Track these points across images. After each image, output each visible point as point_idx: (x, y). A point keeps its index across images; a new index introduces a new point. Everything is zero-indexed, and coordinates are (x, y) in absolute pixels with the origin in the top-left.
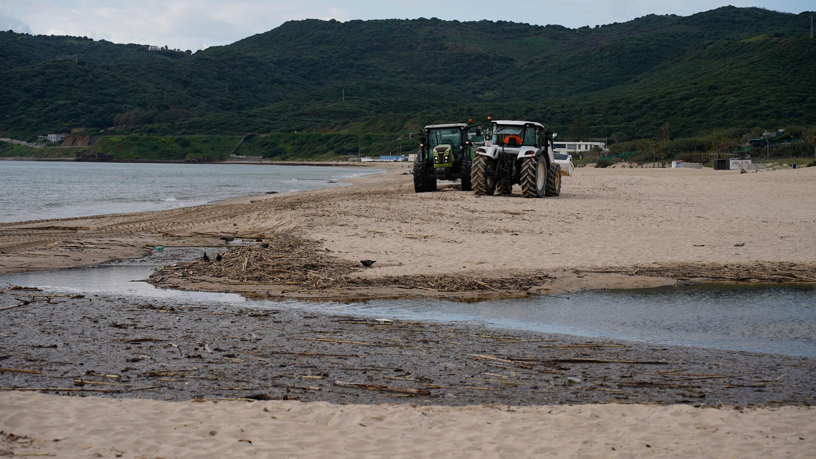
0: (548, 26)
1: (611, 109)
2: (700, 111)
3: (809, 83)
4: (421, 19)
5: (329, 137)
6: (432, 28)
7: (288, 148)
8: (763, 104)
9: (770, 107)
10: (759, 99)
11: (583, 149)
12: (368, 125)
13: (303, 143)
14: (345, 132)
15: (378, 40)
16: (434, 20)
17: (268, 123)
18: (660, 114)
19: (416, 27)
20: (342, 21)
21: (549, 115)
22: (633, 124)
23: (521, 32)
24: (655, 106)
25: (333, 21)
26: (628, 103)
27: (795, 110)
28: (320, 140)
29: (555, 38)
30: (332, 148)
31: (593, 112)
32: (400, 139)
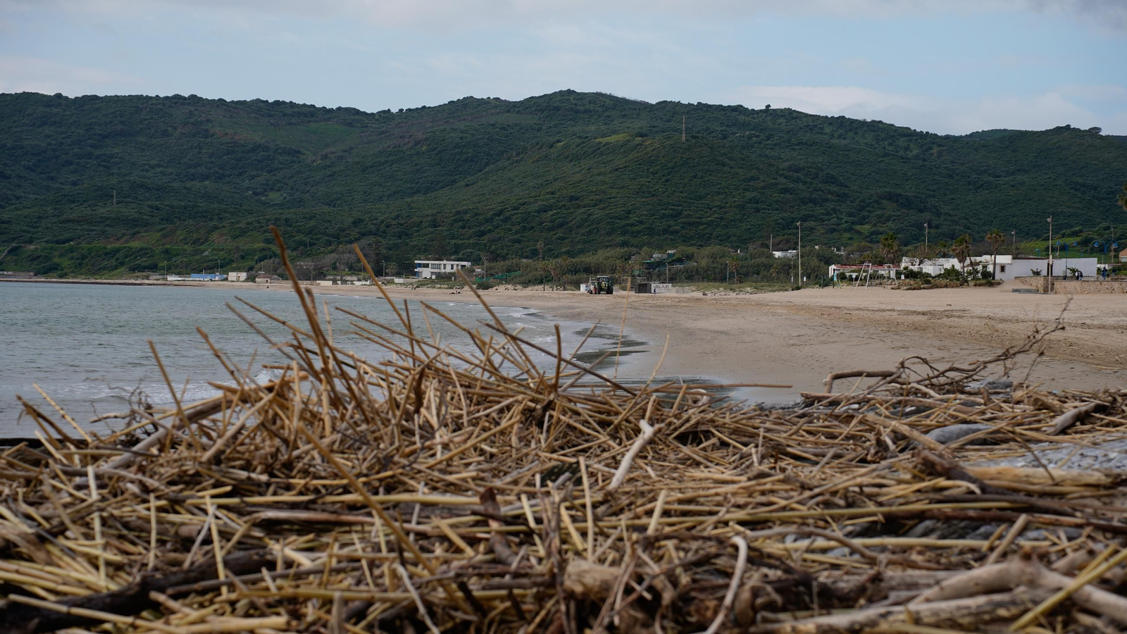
0: (339, 109)
1: (456, 221)
2: (561, 225)
3: (684, 195)
4: (177, 97)
5: (118, 250)
6: (192, 109)
7: (65, 262)
8: (634, 218)
9: (641, 222)
10: (629, 212)
11: (448, 270)
12: (165, 236)
13: (83, 257)
14: (135, 244)
15: (122, 123)
16: (193, 97)
17: (28, 232)
18: (515, 228)
19: (170, 107)
20: (72, 96)
21: (383, 228)
22: (485, 239)
23: (305, 115)
24: (507, 219)
25: (59, 96)
26: (476, 214)
27: (670, 226)
28: (106, 254)
29: (350, 124)
30: (122, 264)
31: (435, 224)
32: (206, 253)
